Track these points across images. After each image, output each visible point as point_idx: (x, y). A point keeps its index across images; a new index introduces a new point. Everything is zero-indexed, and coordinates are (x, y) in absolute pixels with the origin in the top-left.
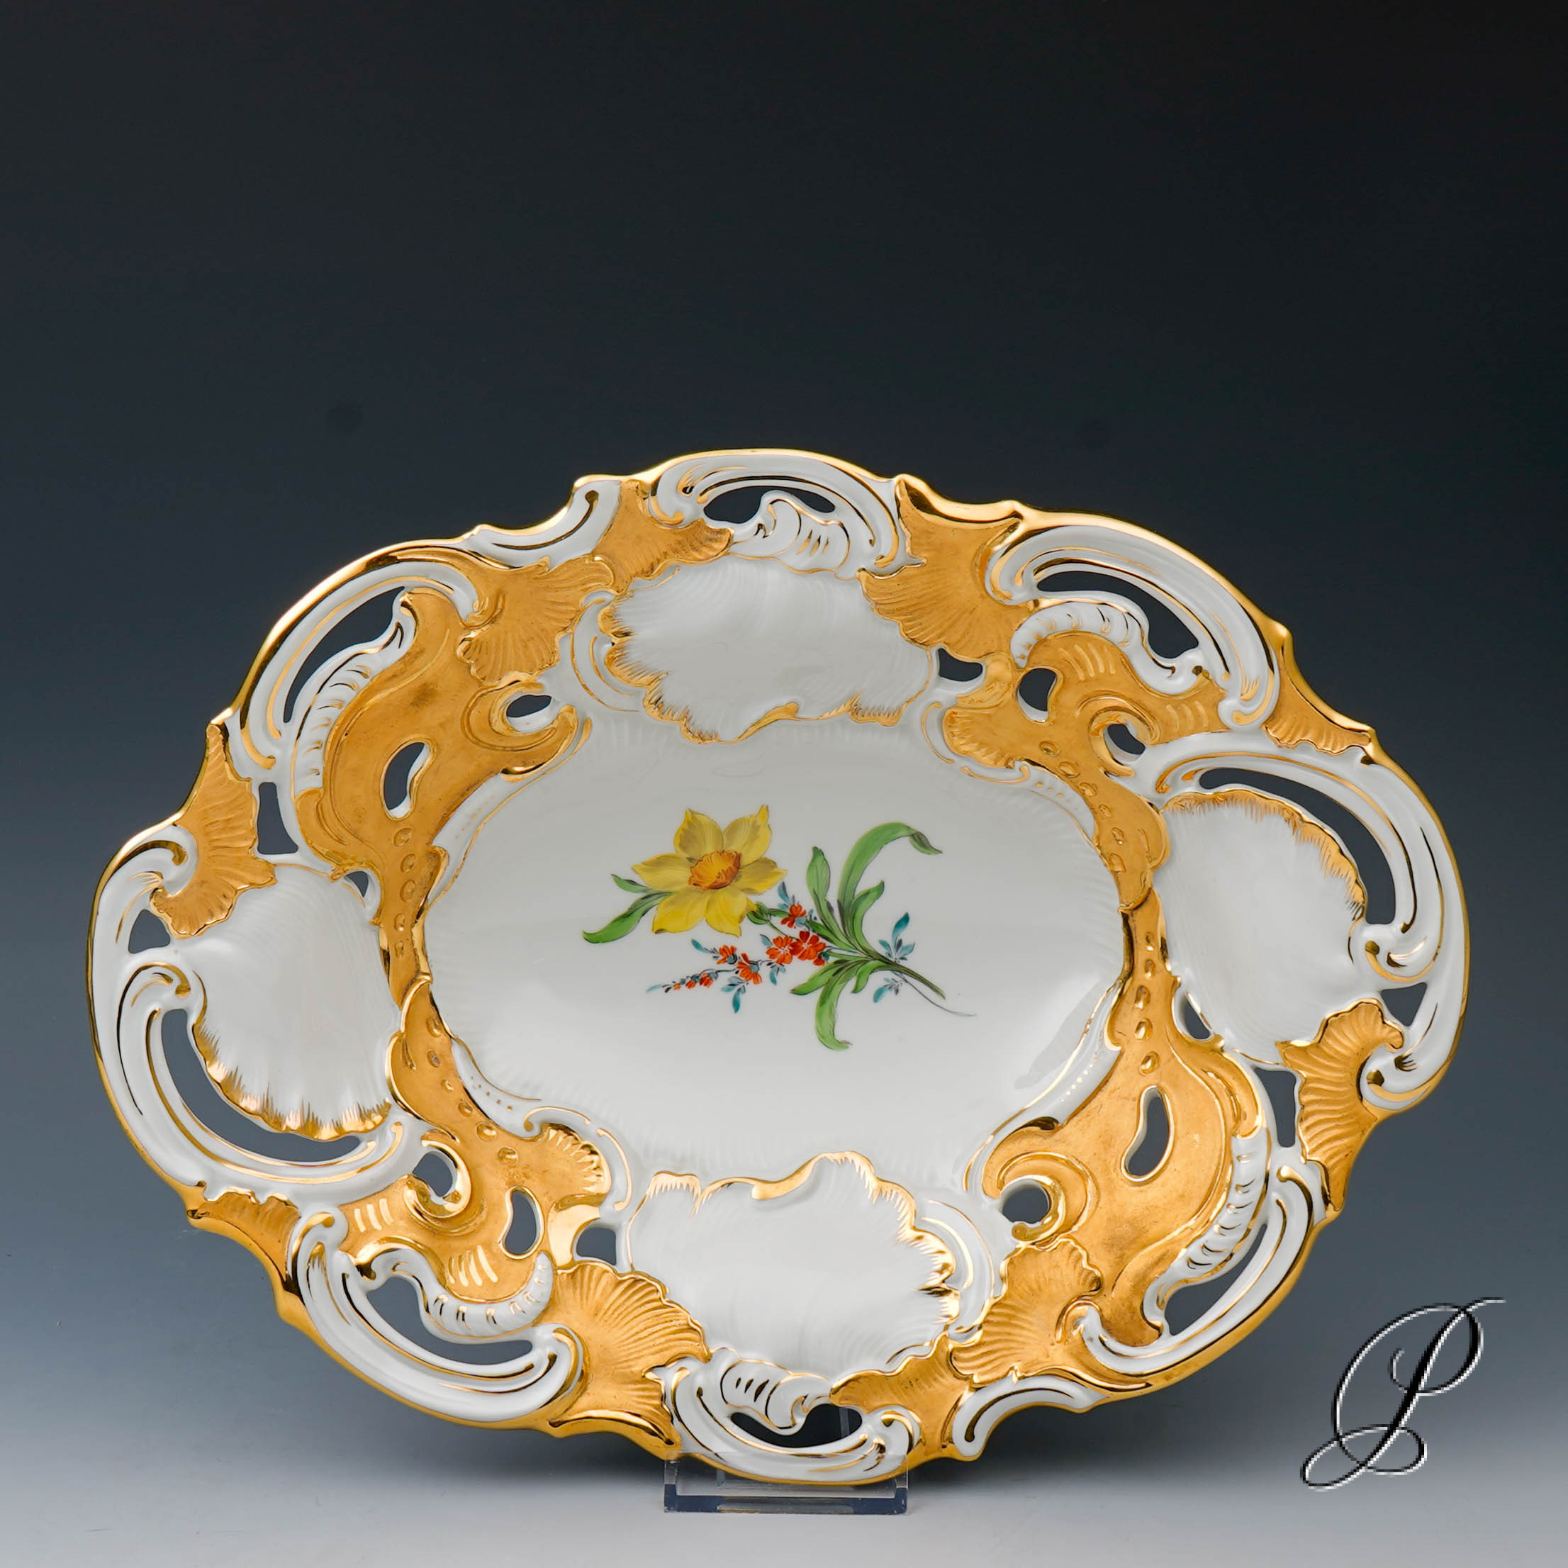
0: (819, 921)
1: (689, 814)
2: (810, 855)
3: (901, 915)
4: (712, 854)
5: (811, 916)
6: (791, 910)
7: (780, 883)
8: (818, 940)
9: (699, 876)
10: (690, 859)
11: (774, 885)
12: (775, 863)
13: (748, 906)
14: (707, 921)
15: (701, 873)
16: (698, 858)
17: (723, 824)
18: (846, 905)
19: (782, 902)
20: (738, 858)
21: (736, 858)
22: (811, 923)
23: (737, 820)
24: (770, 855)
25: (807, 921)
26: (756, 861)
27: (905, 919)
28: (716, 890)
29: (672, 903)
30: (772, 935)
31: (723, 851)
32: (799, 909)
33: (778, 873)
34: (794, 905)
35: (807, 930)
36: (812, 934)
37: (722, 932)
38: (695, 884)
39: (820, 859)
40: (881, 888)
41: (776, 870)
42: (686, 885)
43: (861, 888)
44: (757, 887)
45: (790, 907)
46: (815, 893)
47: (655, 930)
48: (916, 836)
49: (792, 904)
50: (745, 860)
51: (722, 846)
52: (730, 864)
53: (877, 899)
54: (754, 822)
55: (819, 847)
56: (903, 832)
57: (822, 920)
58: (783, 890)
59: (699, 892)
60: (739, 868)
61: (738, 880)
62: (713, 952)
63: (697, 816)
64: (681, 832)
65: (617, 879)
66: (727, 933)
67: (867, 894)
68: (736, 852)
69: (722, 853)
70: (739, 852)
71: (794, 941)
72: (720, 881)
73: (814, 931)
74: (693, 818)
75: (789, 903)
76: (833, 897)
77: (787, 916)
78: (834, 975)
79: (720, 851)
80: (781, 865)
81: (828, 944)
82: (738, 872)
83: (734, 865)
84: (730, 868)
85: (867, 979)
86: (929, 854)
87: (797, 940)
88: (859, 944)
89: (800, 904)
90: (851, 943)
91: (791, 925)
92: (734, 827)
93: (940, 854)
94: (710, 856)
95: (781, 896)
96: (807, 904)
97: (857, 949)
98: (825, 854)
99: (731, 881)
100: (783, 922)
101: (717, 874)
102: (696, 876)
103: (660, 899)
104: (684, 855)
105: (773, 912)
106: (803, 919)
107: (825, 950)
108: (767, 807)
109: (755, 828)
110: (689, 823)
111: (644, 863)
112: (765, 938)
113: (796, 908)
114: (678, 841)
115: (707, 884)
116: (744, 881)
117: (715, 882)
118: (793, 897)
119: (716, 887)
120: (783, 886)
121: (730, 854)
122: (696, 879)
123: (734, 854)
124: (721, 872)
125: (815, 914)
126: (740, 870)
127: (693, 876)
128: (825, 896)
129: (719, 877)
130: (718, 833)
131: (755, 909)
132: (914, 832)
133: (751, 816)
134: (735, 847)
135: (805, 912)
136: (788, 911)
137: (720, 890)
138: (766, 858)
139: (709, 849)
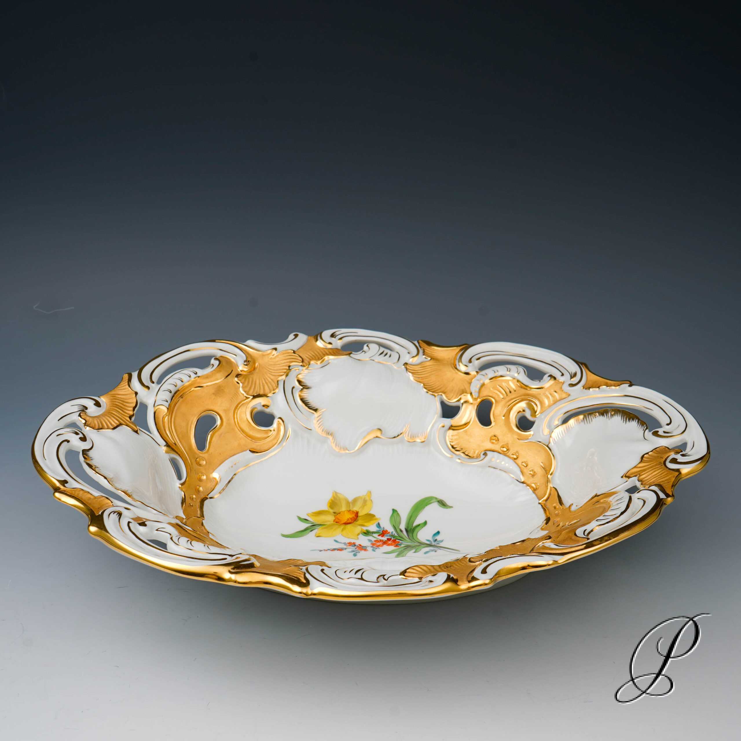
0: (396, 535)
1: (334, 493)
2: (391, 512)
3: (436, 531)
4: (345, 511)
5: (392, 534)
6: (382, 532)
7: (377, 523)
8: (396, 540)
9: (338, 519)
10: (334, 513)
11: (374, 523)
12: (374, 515)
13: (362, 530)
14: (342, 535)
15: (340, 518)
16: (339, 513)
17: (350, 499)
18: (409, 529)
19: (378, 529)
20: (357, 514)
21: (356, 513)
22: (393, 536)
23: (356, 497)
24: (372, 512)
25: (390, 535)
26: (366, 514)
27: (438, 533)
28: (346, 525)
29: (325, 528)
30: (373, 539)
31: (350, 510)
32: (386, 531)
33: (376, 519)
34: (384, 530)
35: (390, 538)
36: (393, 539)
37: (349, 538)
38: (336, 522)
39: (395, 514)
40: (425, 523)
41: (375, 518)
42: (332, 522)
43: (415, 524)
44: (365, 524)
45: (382, 531)
46: (394, 526)
47: (316, 536)
48: (440, 502)
49: (383, 530)
50: (360, 514)
51: (350, 508)
52: (353, 515)
53: (424, 527)
54: (365, 498)
55: (395, 508)
56: (434, 500)
57: (398, 535)
58: (379, 525)
59: (338, 525)
60: (357, 517)
61: (357, 521)
62: (344, 543)
63: (338, 494)
64: (331, 501)
65: (300, 518)
66: (351, 538)
67: (419, 525)
68: (356, 511)
69: (349, 511)
70: (357, 511)
71: (384, 541)
72: (348, 522)
73: (394, 538)
74: (336, 495)
75: (382, 530)
76: (403, 527)
77: (381, 534)
78: (404, 549)
79: (349, 510)
80: (377, 516)
81: (400, 541)
82: (357, 519)
83: (355, 516)
84: (353, 517)
85: (421, 550)
86: (447, 508)
87: (386, 541)
88: (416, 541)
89: (387, 530)
90: (412, 541)
91: (383, 536)
92: (355, 501)
93: (452, 508)
94: (344, 512)
95: (378, 527)
96: (390, 529)
97: (415, 542)
98: (398, 511)
99: (354, 522)
100: (379, 536)
101: (347, 519)
102: (337, 519)
103: (320, 526)
104: (332, 511)
105: (373, 533)
106: (389, 535)
107: (399, 543)
108: (370, 492)
109: (365, 501)
110: (334, 497)
111: (313, 513)
112: (370, 540)
113: (385, 531)
114: (329, 505)
115: (343, 522)
116: (360, 522)
117: (346, 522)
118: (384, 528)
119: (346, 524)
120: (379, 524)
121: (353, 512)
122: (337, 520)
123: (355, 511)
124: (349, 518)
125: (394, 533)
126: (358, 518)
127: (336, 519)
128: (399, 526)
129: (348, 520)
130: (348, 503)
131: (365, 531)
132: (439, 500)
133: (363, 496)
134: (356, 509)
135: (389, 532)
136: (381, 532)
137: (348, 525)
138: (370, 513)
139: (344, 509)
